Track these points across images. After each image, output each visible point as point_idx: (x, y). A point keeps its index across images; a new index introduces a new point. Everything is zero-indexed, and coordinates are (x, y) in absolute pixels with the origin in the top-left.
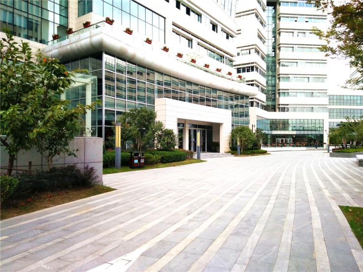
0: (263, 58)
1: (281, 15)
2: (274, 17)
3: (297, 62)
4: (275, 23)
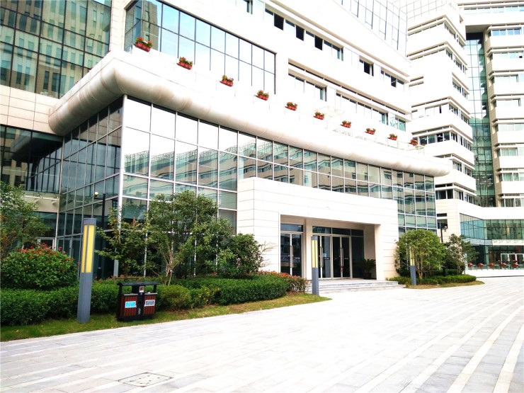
0: (466, 119)
1: (492, 51)
2: (482, 55)
4: (483, 63)
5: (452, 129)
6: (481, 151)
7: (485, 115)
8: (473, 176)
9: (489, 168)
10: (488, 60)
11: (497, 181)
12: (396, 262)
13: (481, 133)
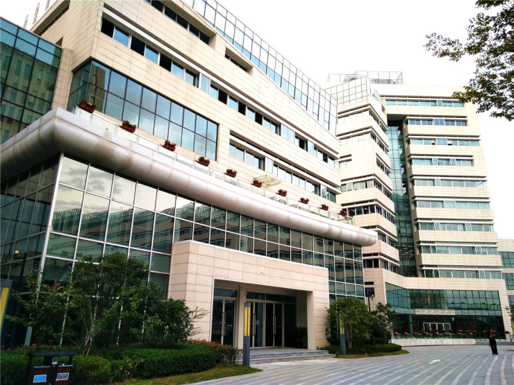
0: (388, 195)
2: (401, 140)
3: (442, 201)
4: (403, 147)
5: (376, 203)
6: (403, 225)
7: (405, 192)
8: (396, 247)
9: (410, 240)
10: (406, 145)
11: (418, 253)
12: (327, 330)
13: (402, 207)
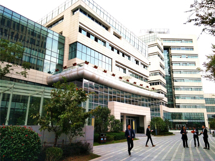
0: (164, 77)
1: (172, 55)
3: (184, 80)
4: (169, 58)
5: (160, 81)
6: (169, 88)
7: (170, 76)
8: (167, 97)
9: (171, 94)
10: (170, 58)
11: (174, 99)
13: (168, 82)
